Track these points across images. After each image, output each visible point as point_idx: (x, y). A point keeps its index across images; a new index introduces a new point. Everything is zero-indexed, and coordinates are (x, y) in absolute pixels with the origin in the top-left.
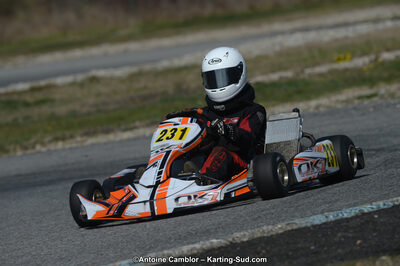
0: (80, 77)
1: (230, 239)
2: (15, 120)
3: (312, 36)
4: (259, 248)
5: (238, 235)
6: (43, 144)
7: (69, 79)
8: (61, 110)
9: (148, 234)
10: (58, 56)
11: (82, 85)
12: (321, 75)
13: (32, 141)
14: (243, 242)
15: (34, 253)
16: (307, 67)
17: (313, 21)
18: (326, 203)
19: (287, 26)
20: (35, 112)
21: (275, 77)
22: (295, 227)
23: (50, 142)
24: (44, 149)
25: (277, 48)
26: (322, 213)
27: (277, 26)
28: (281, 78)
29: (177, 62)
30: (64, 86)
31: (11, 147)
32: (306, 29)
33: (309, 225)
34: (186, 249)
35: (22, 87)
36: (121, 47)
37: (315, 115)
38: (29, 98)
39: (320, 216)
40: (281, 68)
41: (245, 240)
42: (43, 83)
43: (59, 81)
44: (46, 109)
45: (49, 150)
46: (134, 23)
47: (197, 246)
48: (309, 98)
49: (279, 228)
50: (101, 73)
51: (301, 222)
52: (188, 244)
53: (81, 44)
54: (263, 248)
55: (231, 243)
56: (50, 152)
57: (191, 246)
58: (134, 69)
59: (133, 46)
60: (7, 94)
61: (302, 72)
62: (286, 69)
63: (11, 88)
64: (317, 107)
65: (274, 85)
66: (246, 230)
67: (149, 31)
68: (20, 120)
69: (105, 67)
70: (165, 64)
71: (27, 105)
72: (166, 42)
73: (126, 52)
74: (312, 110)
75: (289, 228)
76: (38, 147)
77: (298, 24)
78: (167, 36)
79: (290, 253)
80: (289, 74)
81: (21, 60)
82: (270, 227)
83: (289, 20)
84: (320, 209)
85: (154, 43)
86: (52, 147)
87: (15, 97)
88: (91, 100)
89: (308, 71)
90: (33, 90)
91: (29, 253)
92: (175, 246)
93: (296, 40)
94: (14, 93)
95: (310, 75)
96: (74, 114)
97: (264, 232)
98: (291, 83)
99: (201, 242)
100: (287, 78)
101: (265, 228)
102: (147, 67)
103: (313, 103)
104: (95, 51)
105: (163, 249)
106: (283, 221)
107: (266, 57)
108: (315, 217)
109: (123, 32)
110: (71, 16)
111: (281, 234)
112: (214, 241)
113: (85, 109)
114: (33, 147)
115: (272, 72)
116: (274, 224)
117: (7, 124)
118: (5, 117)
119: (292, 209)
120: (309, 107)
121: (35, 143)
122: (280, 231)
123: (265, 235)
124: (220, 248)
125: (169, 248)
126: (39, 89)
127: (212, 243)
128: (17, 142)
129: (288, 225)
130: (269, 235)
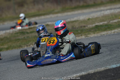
1: (88, 72)
2: (24, 37)
3: (112, 11)
4: (97, 75)
5: (90, 71)
6: (32, 44)
9: (64, 71)
10: (37, 18)
12: (115, 23)
15: (30, 77)
16: (111, 20)
17: (113, 7)
18: (117, 61)
19: (105, 8)
20: (30, 35)
21: (101, 23)
22: (107, 68)
24: (33, 46)
25: (102, 15)
26: (115, 64)
27: (102, 8)
28: (103, 24)
29: (72, 20)
31: (23, 46)
32: (111, 9)
33: (111, 68)
34: (75, 75)
36: (56, 15)
37: (113, 35)
38: (28, 31)
39: (115, 65)
40: (103, 21)
41: (92, 72)
44: (33, 34)
46: (59, 8)
47: (78, 75)
48: (112, 30)
49: (103, 69)
50: (50, 23)
51: (109, 67)
52: (76, 74)
53: (44, 15)
55: (88, 74)
59: (59, 15)
61: (110, 22)
62: (105, 21)
64: (114, 32)
65: (101, 26)
66: (93, 69)
67: (64, 10)
68: (26, 38)
69: (51, 21)
70: (69, 20)
71: (28, 33)
72: (69, 13)
73: (57, 17)
74: (112, 33)
75: (106, 69)
76: (31, 46)
77: (108, 7)
78: (69, 12)
79: (106, 76)
80: (106, 23)
82: (100, 69)
83: (106, 6)
84: (115, 63)
85: (66, 14)
87: (24, 31)
89: (111, 22)
90: (29, 28)
91: (29, 77)
92: (72, 75)
93: (108, 12)
94: (24, 29)
95: (112, 23)
98: (106, 25)
99: (79, 73)
100: (105, 24)
101: (98, 69)
103: (113, 31)
104: (48, 16)
105: (68, 76)
106: (104, 67)
107: (99, 18)
108: (113, 65)
109: (56, 11)
110: (40, 6)
112: (83, 73)
114: (30, 46)
115: (101, 22)
116: (101, 68)
117: (22, 39)
118: (21, 37)
119: (106, 63)
120: (112, 32)
121: (30, 44)
122: (103, 70)
123: (98, 71)
124: (85, 75)
125: (70, 75)
126: (31, 28)
127: (82, 74)
128: (25, 44)
129: (105, 68)
130: (100, 71)
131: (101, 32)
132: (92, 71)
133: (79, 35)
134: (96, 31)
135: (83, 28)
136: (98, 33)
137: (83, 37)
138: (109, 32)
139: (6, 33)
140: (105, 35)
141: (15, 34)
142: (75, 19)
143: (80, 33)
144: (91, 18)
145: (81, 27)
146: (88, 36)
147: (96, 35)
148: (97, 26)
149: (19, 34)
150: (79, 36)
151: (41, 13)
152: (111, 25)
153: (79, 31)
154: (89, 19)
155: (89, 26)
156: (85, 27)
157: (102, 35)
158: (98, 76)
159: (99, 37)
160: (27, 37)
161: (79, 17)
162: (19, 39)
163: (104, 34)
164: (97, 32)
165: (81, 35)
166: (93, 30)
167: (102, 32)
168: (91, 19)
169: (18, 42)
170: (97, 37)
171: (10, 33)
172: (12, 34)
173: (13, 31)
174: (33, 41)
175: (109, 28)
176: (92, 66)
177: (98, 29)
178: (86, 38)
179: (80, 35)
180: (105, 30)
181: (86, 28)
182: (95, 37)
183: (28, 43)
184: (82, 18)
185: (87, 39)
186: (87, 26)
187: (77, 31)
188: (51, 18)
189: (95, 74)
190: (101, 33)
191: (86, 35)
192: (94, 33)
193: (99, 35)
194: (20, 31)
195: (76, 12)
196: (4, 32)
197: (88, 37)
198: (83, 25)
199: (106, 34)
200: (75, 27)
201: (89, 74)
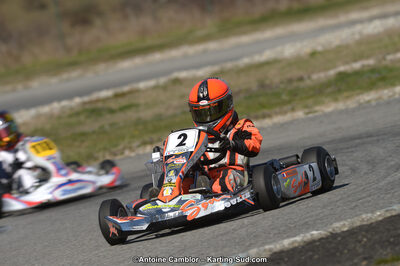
0: (162, 80)
1: (330, 230)
2: (102, 127)
3: (391, 22)
4: (360, 237)
5: (337, 225)
6: (131, 149)
7: (152, 83)
8: (146, 114)
10: (138, 61)
11: (164, 88)
13: (120, 147)
14: (343, 232)
16: (389, 54)
17: (390, 7)
19: (365, 14)
20: (120, 118)
21: (357, 66)
22: (394, 213)
23: (139, 146)
24: (133, 154)
25: (357, 37)
27: (354, 15)
28: (363, 66)
29: (258, 59)
30: (147, 90)
32: (384, 16)
34: (286, 242)
35: (105, 94)
36: (199, 48)
38: (113, 105)
40: (362, 57)
41: (345, 229)
42: (126, 89)
43: (142, 85)
44: (132, 115)
45: (138, 155)
46: (210, 23)
47: (298, 239)
48: (394, 85)
49: (378, 215)
50: (183, 75)
52: (288, 237)
53: (160, 47)
54: (364, 236)
56: (139, 157)
57: (292, 239)
58: (216, 68)
59: (212, 46)
60: (91, 102)
61: (384, 59)
62: (368, 57)
63: (95, 96)
65: (357, 73)
66: (345, 220)
67: (227, 29)
68: (107, 127)
69: (186, 69)
70: (246, 61)
71: (112, 111)
72: (245, 39)
73: (205, 52)
75: (388, 215)
76: (127, 153)
77: (375, 11)
78: (244, 33)
79: (392, 240)
80: (371, 62)
81: (101, 67)
82: (369, 215)
83: (366, 8)
85: (233, 41)
86: (141, 151)
87: (100, 105)
88: (175, 103)
89: (389, 57)
90: (117, 96)
92: (275, 241)
93: (375, 27)
94: (98, 101)
95: (391, 61)
96: (159, 117)
97: (363, 220)
98: (373, 70)
99: (302, 235)
100: (369, 66)
101: (364, 216)
102: (229, 65)
103: (398, 89)
104: (175, 53)
105: (264, 244)
106: (382, 208)
107: (347, 47)
109: (201, 33)
110: (147, 21)
111: (381, 221)
112: (315, 232)
113: (171, 112)
114: (122, 153)
115: (355, 61)
116: (373, 212)
117: (94, 132)
118: (91, 125)
119: (389, 196)
120: (395, 94)
121: (124, 149)
122: (380, 219)
123: (365, 223)
124: (320, 240)
125: (270, 243)
126: (123, 95)
127: (312, 235)
128: (105, 149)
129: (387, 211)
130: (369, 223)
131: (358, 94)
132: (342, 223)
133: (285, 108)
134: (340, 91)
135: (295, 84)
136: (348, 97)
137: (300, 114)
138: (386, 93)
139: (38, 116)
140: (374, 103)
141: (70, 116)
142: (267, 55)
143: (289, 102)
144: (320, 48)
145: (290, 81)
146: (316, 112)
147: (341, 105)
148: (342, 76)
149: (82, 118)
150: (285, 113)
151: (149, 42)
152: (389, 69)
153: (285, 97)
154: (313, 54)
155: (315, 77)
156: (301, 79)
157: (360, 104)
158: (365, 240)
159: (354, 110)
160: (112, 125)
161: (279, 49)
162: (84, 134)
163: (369, 102)
164: (346, 94)
165: (293, 110)
166: (329, 90)
167: (362, 93)
168: (320, 53)
169: (83, 141)
170: (346, 111)
171: (50, 116)
172: (59, 117)
173: (63, 107)
174: (133, 137)
175: (383, 79)
176: (340, 209)
177: (346, 83)
178: (310, 115)
179: (289, 107)
180: (371, 86)
181: (308, 82)
182: (340, 112)
183: (116, 146)
184: (289, 51)
185: (312, 119)
186: (309, 77)
187: (277, 95)
188: (185, 56)
189: (353, 233)
190: (357, 98)
191: (306, 107)
192: (336, 100)
193: (351, 104)
194: (87, 107)
195: (268, 34)
196: (33, 112)
197: (316, 114)
198: (295, 73)
199: (376, 99)
200: (267, 82)
201: (334, 236)
